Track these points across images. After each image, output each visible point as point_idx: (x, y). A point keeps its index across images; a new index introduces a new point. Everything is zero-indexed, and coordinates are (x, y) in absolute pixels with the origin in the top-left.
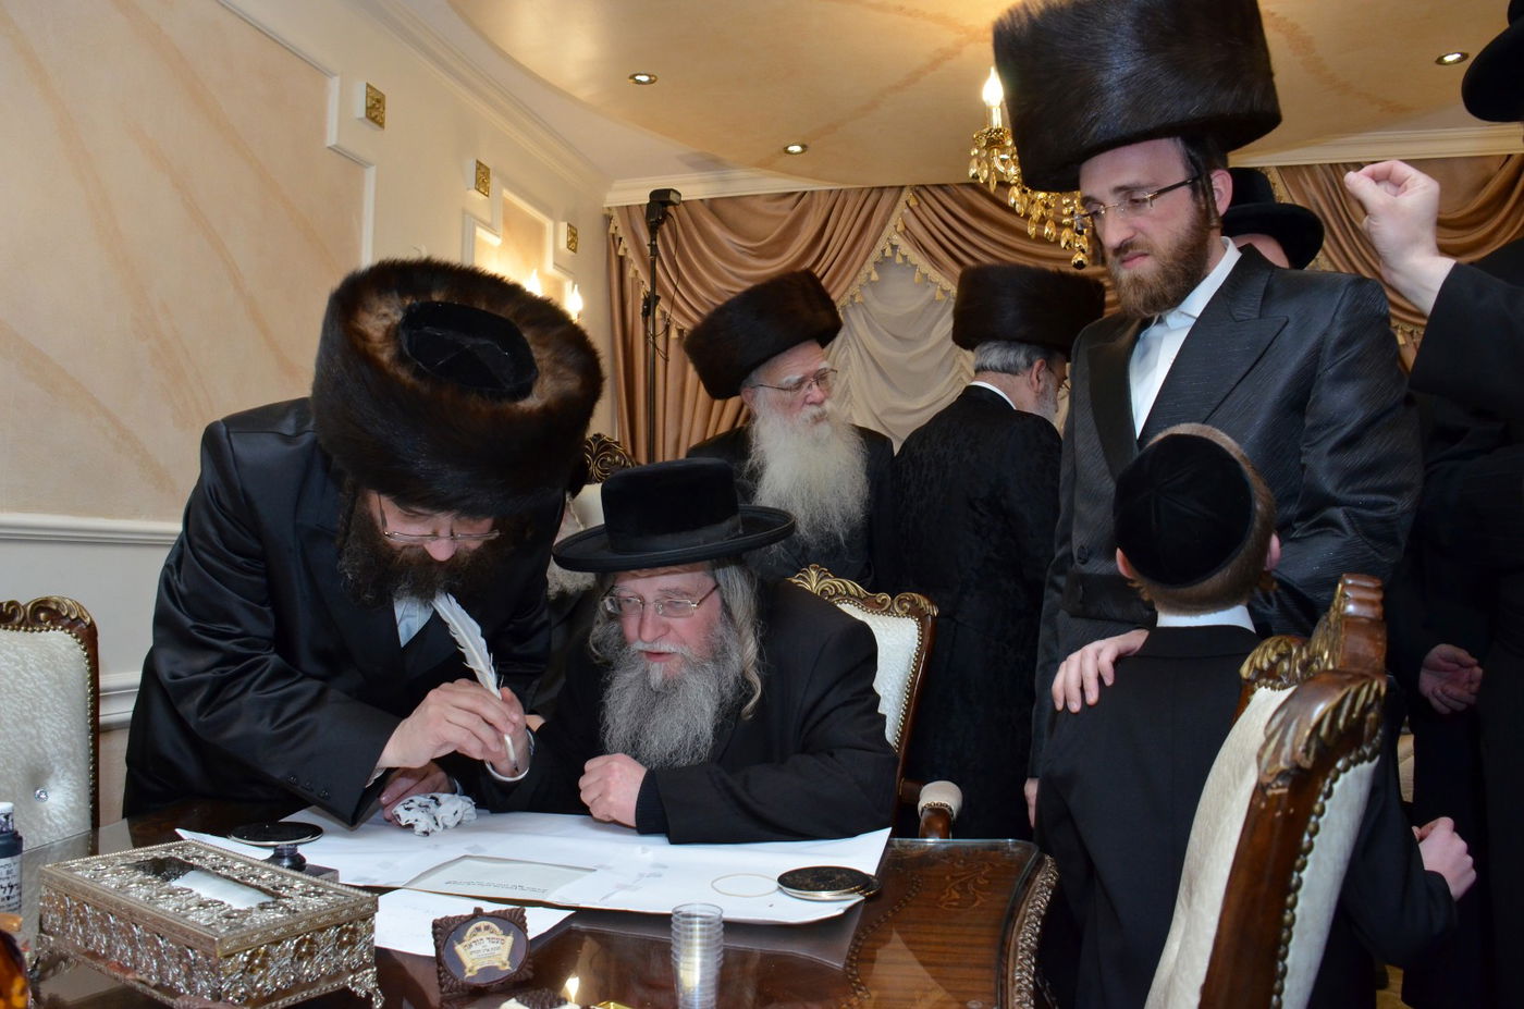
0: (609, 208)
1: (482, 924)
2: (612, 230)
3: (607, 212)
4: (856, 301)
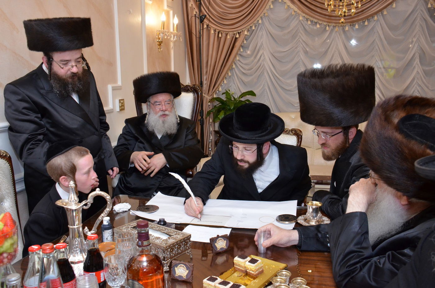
1: (220, 239)
4: (266, 15)
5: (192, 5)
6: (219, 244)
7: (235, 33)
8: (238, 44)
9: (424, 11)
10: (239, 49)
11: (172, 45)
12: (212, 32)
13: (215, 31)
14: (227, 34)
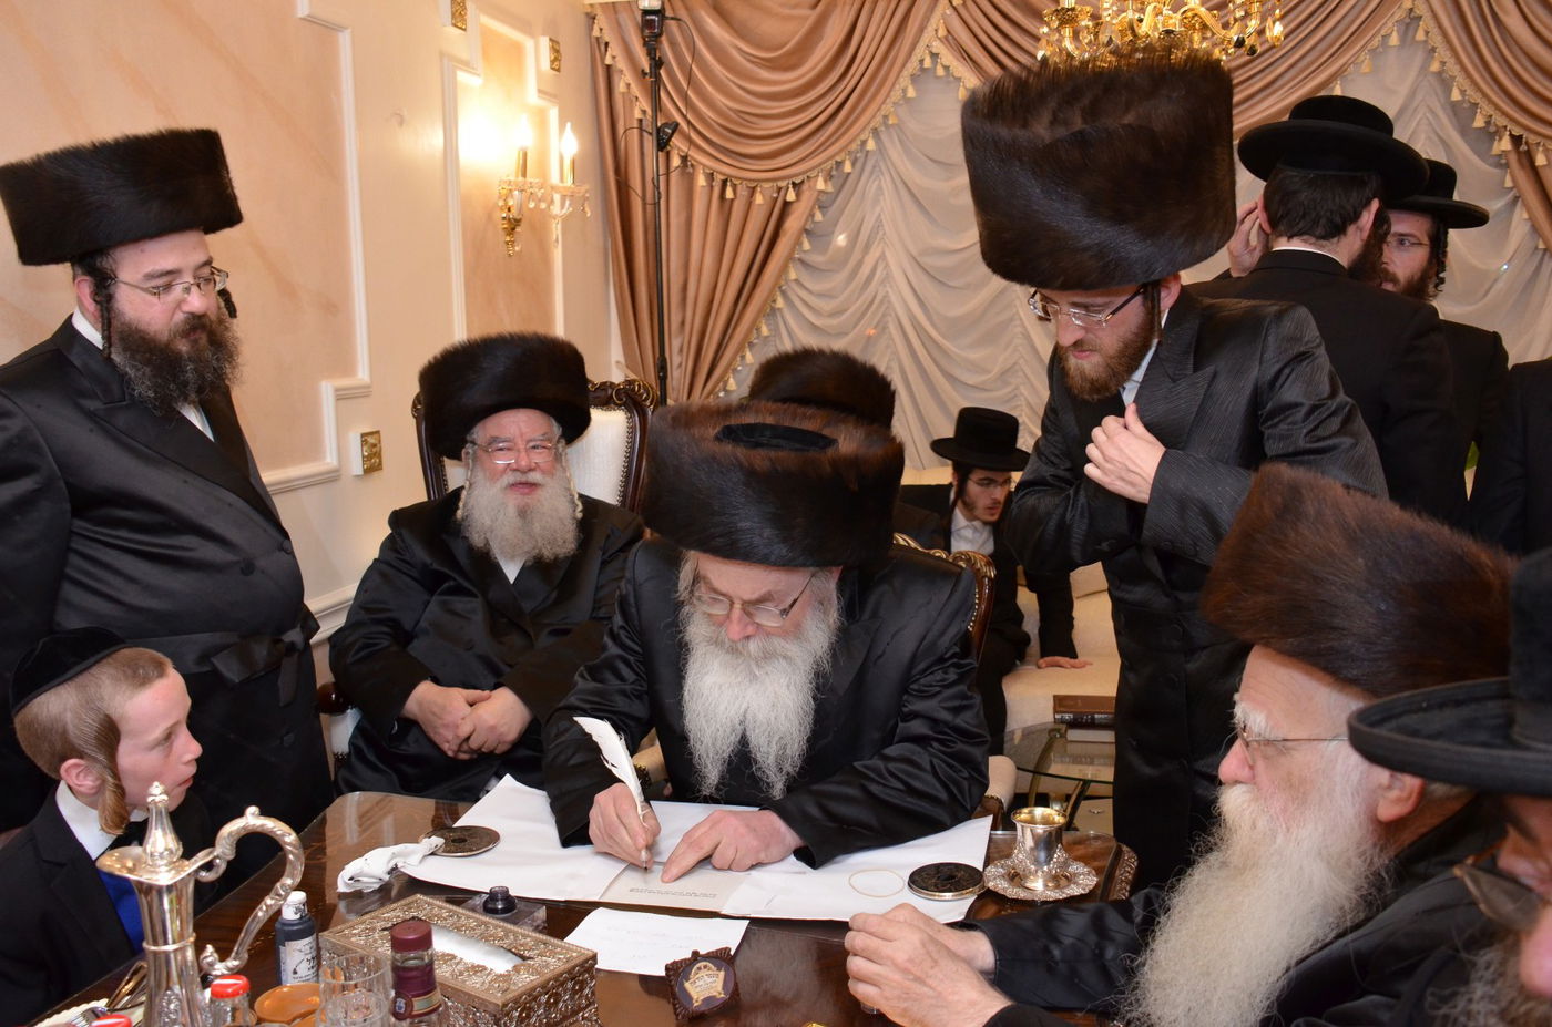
0: (591, 5)
1: (701, 964)
2: (596, 33)
3: (589, 10)
4: (890, 122)
5: (628, 85)
6: (698, 983)
7: (783, 184)
8: (792, 224)
9: (1441, 114)
10: (798, 242)
11: (556, 230)
12: (701, 181)
13: (710, 177)
14: (753, 190)
